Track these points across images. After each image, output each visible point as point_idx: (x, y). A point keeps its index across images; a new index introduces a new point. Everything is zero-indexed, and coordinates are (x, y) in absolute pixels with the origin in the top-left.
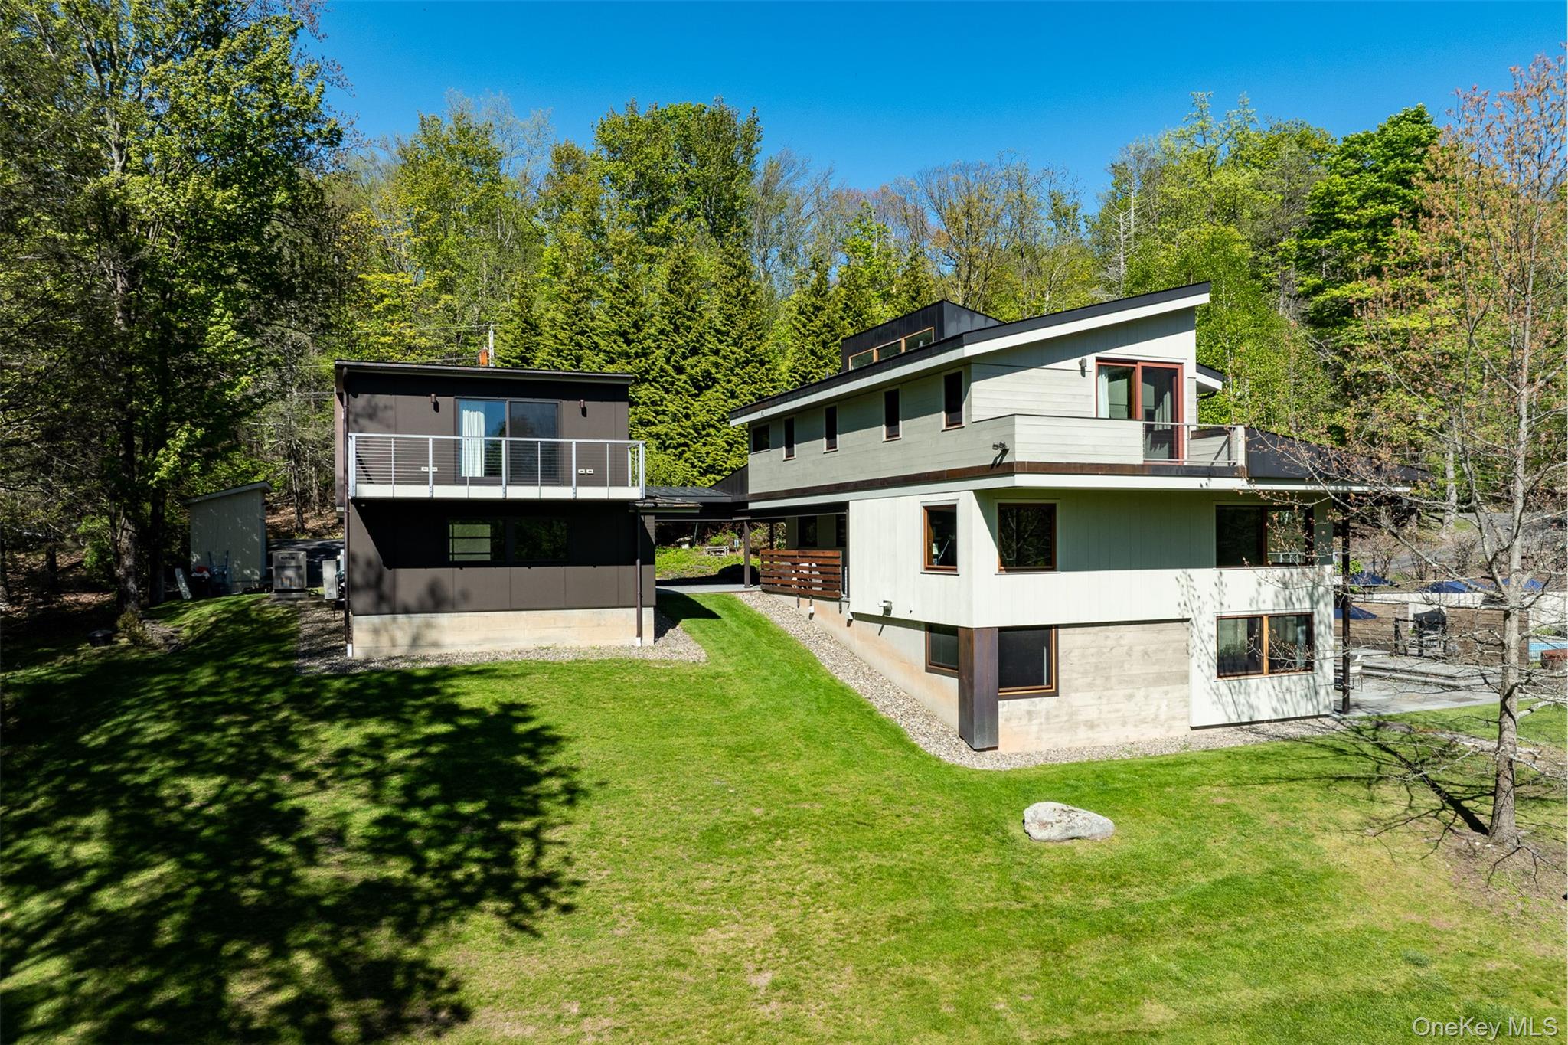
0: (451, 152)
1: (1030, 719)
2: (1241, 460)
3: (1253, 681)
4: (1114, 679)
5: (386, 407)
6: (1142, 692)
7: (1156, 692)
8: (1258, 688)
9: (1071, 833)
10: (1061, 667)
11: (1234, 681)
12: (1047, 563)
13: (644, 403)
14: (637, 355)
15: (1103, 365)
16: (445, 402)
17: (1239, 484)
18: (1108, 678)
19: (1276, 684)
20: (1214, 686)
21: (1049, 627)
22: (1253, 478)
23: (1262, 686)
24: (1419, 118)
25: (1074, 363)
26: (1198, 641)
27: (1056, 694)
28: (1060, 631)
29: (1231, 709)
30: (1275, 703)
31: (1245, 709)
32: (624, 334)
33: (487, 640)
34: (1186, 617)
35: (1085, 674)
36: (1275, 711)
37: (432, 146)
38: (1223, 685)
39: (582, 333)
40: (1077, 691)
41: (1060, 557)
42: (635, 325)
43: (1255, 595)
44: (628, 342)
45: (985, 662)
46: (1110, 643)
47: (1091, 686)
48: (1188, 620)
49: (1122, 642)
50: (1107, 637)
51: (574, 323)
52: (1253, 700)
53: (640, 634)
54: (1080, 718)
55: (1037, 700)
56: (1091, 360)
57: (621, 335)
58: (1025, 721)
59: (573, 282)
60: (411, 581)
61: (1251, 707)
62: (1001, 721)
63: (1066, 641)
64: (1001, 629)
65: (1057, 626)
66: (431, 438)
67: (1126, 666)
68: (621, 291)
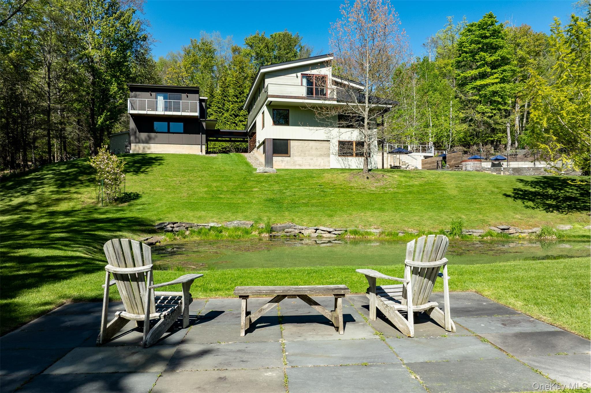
0: (199, 50)
1: (282, 162)
2: (335, 97)
3: (350, 158)
4: (307, 155)
5: (139, 95)
6: (315, 158)
7: (320, 159)
8: (351, 160)
9: (265, 171)
10: (291, 150)
11: (344, 158)
12: (287, 123)
13: (242, 116)
14: (240, 102)
15: (303, 76)
16: (154, 94)
17: (335, 103)
18: (305, 154)
19: (357, 159)
20: (337, 158)
21: (288, 140)
22: (338, 101)
23: (353, 160)
24: (491, 16)
25: (295, 75)
26: (332, 146)
27: (290, 156)
28: (291, 141)
29: (343, 165)
30: (357, 165)
31: (347, 166)
32: (236, 96)
33: (163, 151)
34: (328, 140)
35: (298, 152)
36: (357, 167)
37: (194, 48)
38: (340, 158)
39: (226, 97)
40: (296, 156)
41: (290, 123)
42: (240, 93)
43: (350, 136)
44: (238, 98)
45: (270, 147)
46: (306, 145)
47: (300, 155)
48: (329, 141)
49: (309, 145)
50: (305, 144)
51: (223, 94)
52: (350, 163)
53: (201, 151)
54: (297, 163)
55: (284, 158)
56: (299, 74)
57: (235, 96)
58: (281, 162)
59: (223, 82)
60: (143, 136)
61: (349, 165)
62: (274, 162)
63: (292, 143)
64: (274, 139)
65: (290, 140)
66: (147, 100)
67: (311, 151)
68: (236, 84)
